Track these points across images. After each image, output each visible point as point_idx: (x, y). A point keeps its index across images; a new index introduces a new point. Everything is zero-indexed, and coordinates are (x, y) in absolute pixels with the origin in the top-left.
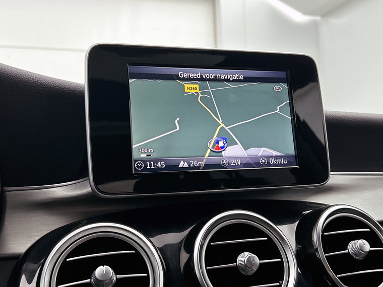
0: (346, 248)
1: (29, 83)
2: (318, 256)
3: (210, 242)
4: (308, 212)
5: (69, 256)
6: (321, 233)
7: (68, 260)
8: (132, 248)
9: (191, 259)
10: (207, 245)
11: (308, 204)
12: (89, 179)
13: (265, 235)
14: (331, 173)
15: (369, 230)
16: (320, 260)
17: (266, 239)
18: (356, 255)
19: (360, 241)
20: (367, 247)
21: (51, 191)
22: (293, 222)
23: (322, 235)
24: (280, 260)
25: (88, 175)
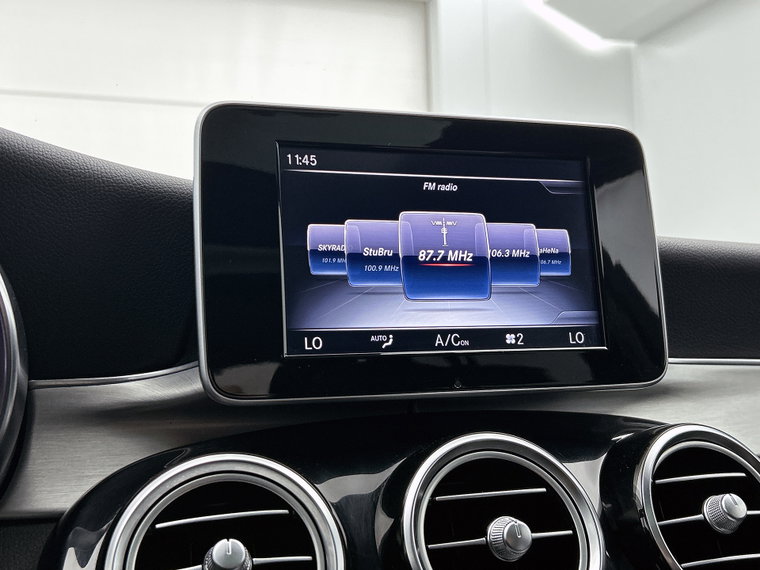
0: (699, 511)
1: (85, 177)
2: (644, 525)
3: (434, 495)
4: (623, 437)
5: (159, 520)
6: (651, 480)
7: (158, 526)
8: (283, 504)
9: (397, 528)
10: (430, 502)
11: (622, 422)
12: (199, 366)
13: (541, 482)
14: (670, 360)
15: (744, 475)
16: (648, 533)
17: (544, 490)
18: (720, 524)
19: (727, 496)
20: (741, 509)
21: (121, 388)
22: (596, 456)
23: (653, 484)
24: (570, 532)
25: (197, 358)
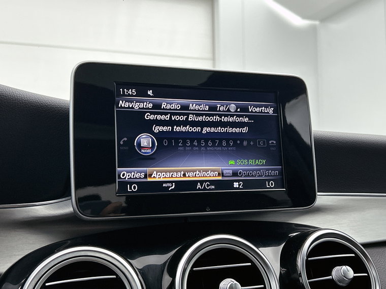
0: (330, 274)
1: (13, 100)
2: (301, 281)
3: (192, 267)
4: (295, 234)
5: (48, 281)
6: (305, 258)
7: (47, 284)
8: (113, 273)
9: (173, 284)
10: (190, 271)
11: (294, 227)
12: (71, 199)
13: (249, 260)
14: (319, 194)
15: (354, 255)
16: (303, 285)
17: (250, 264)
18: (340, 281)
19: (344, 267)
20: (351, 274)
22: (279, 245)
23: (307, 260)
24: (263, 286)
25: (70, 195)
